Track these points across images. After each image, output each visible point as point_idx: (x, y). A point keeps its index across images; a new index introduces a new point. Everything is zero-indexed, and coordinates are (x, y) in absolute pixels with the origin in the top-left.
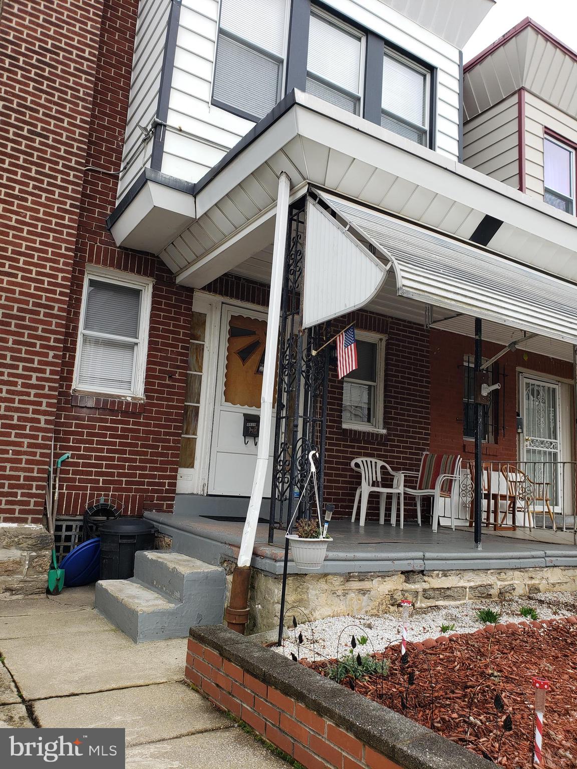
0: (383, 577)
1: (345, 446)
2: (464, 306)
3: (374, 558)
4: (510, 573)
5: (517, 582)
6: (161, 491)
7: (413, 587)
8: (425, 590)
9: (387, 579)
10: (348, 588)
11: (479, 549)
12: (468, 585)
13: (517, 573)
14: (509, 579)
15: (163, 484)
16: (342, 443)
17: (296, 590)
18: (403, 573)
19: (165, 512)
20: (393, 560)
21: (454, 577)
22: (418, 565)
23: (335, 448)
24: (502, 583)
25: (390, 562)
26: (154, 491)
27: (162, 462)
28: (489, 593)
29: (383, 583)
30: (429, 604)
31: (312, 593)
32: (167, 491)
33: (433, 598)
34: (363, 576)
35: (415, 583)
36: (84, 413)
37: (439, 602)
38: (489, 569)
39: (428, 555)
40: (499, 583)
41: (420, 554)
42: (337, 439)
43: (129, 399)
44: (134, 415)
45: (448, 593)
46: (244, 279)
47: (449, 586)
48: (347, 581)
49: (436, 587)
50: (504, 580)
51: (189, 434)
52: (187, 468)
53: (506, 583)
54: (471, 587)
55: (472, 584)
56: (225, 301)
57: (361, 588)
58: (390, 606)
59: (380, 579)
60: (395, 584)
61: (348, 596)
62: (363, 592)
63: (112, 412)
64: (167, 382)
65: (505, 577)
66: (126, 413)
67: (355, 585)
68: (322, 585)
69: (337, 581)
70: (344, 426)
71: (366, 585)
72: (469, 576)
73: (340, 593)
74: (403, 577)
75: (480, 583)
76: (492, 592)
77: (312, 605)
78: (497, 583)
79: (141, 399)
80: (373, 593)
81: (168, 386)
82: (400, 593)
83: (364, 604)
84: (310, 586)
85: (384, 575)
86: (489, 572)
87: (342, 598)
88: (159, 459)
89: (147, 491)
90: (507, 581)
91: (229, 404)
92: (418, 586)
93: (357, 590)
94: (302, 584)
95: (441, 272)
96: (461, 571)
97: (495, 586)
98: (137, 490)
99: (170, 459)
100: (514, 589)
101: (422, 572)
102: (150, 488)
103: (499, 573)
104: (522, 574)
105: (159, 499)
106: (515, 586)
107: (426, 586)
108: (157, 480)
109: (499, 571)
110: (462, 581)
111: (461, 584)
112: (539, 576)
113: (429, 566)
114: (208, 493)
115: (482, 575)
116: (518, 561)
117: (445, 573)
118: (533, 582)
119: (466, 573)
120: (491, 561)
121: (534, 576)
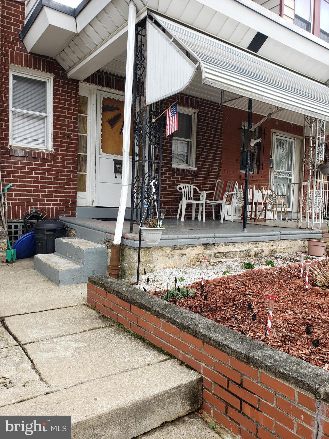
0: (193, 247)
1: (173, 178)
2: (242, 91)
3: (188, 238)
4: (262, 243)
5: (265, 248)
6: (68, 205)
7: (209, 252)
8: (215, 253)
9: (195, 248)
10: (174, 253)
11: (245, 231)
12: (238, 250)
13: (265, 243)
14: (260, 246)
15: (69, 201)
16: (172, 176)
17: (146, 255)
18: (203, 245)
19: (71, 216)
20: (198, 238)
21: (231, 246)
22: (211, 240)
23: (168, 179)
24: (257, 249)
25: (196, 239)
26: (63, 205)
27: (67, 188)
28: (250, 254)
29: (192, 250)
30: (217, 261)
31: (155, 256)
32: (71, 205)
33: (220, 257)
34: (182, 247)
35: (210, 250)
36: (18, 160)
37: (223, 259)
38: (250, 242)
39: (217, 235)
40: (255, 249)
41: (213, 235)
42: (169, 174)
43: (44, 151)
44: (48, 160)
45: (228, 254)
46: (110, 74)
47: (228, 251)
48: (174, 250)
49: (221, 251)
50: (257, 247)
51: (82, 172)
52: (82, 191)
53: (259, 249)
54: (240, 251)
55: (241, 250)
56: (98, 88)
57: (181, 253)
58: (196, 262)
59: (191, 248)
60: (200, 250)
61: (174, 258)
62: (182, 255)
63: (35, 159)
64: (66, 140)
65: (258, 246)
66: (43, 160)
67: (178, 252)
68: (160, 252)
69: (168, 250)
70: (173, 166)
71: (183, 251)
72: (240, 245)
73: (169, 256)
74: (203, 247)
75: (245, 249)
76: (251, 253)
77: (155, 263)
78: (253, 249)
79: (51, 151)
80: (187, 256)
81: (67, 143)
82: (202, 255)
83: (182, 261)
84: (153, 253)
85: (193, 246)
86: (250, 243)
87: (171, 258)
88: (65, 186)
89: (59, 205)
91: (105, 154)
92: (212, 252)
93: (179, 254)
94: (149, 252)
95: (229, 69)
96: (235, 243)
97: (253, 251)
98: (54, 205)
99: (71, 186)
100: (263, 252)
101: (214, 244)
102: (61, 203)
103: (255, 244)
104: (268, 244)
105: (67, 209)
106: (264, 250)
107: (216, 251)
108: (65, 199)
109: (255, 243)
110: (235, 248)
111: (234, 250)
112: (276, 245)
113: (217, 240)
114: (96, 206)
115: (246, 245)
116: (266, 237)
117: (226, 244)
118: (273, 248)
119: (237, 244)
120: (251, 237)
121: (274, 245)
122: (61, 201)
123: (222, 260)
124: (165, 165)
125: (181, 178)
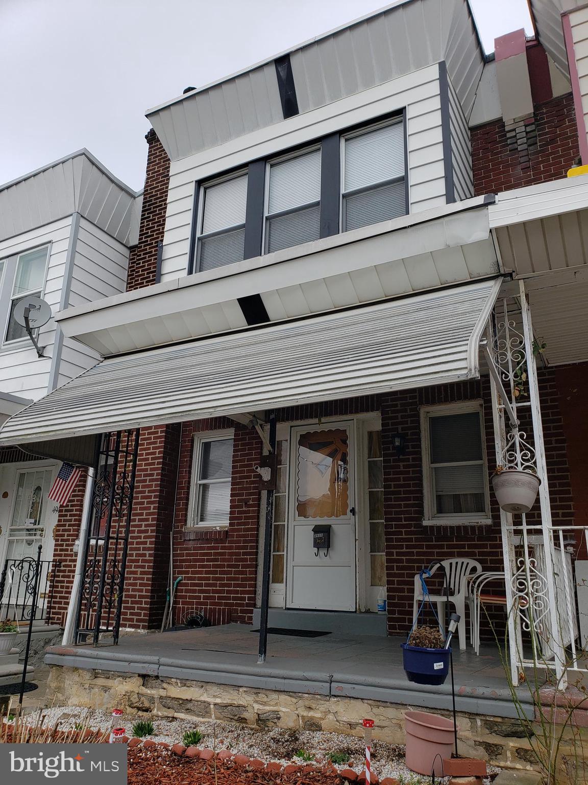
0: (125, 678)
1: (428, 547)
3: (112, 658)
4: (274, 696)
5: (284, 710)
6: (241, 605)
7: (149, 692)
8: (161, 698)
9: (128, 680)
10: (94, 683)
11: (258, 663)
12: (212, 700)
13: (283, 697)
14: (272, 703)
15: (244, 599)
16: (425, 543)
17: (57, 679)
18: (139, 675)
19: (247, 623)
20: (131, 662)
21: (197, 689)
22: (151, 670)
23: (415, 551)
24: (261, 707)
25: (127, 664)
26: (237, 605)
27: (243, 579)
28: (242, 716)
29: (122, 684)
30: (166, 714)
31: (67, 682)
32: (248, 605)
33: (173, 708)
34: (107, 674)
35: (152, 688)
36: (191, 544)
37: (179, 714)
38: (241, 686)
39: (163, 660)
40: (256, 706)
41: (155, 658)
42: (417, 540)
43: (218, 528)
44: (222, 541)
45: (189, 706)
47: (189, 698)
48: (96, 677)
49: (173, 696)
50: (264, 704)
51: (280, 551)
53: (268, 708)
54: (215, 704)
55: (218, 701)
56: (292, 425)
57: (104, 685)
58: (127, 707)
59: (121, 679)
60: (132, 686)
61: (93, 691)
62: (106, 689)
63: (208, 541)
64: (244, 509)
65: (265, 699)
66: (217, 541)
67: (101, 681)
68: (75, 677)
69: (87, 676)
70: (425, 523)
71: (109, 683)
72: (214, 690)
73: (87, 686)
74: (141, 681)
75: (229, 702)
76: (245, 715)
77: (67, 693)
78: (253, 706)
79: (226, 527)
80: (112, 691)
81: (245, 512)
82: (136, 696)
83: (105, 700)
84: (67, 676)
85: (125, 676)
86: (241, 690)
87: (88, 691)
88: (240, 576)
89: (232, 605)
90: (270, 705)
91: (302, 518)
92: (156, 693)
93: (101, 686)
94: (62, 674)
96: (204, 684)
97: (249, 709)
98: (226, 604)
99: (248, 576)
100: (279, 718)
101: (157, 677)
102: (235, 602)
103: (257, 693)
104: (294, 700)
105: (242, 611)
106: (281, 714)
107: (163, 693)
108: (239, 595)
109: (255, 691)
110: (205, 695)
111: (202, 699)
112: (322, 709)
113: (164, 671)
114: (287, 607)
115: (232, 692)
116: (283, 681)
117: (185, 682)
118: (311, 714)
119: (209, 687)
120: (241, 676)
121: (313, 706)
122: (234, 598)
123: (176, 715)
124: (407, 522)
125: (449, 547)
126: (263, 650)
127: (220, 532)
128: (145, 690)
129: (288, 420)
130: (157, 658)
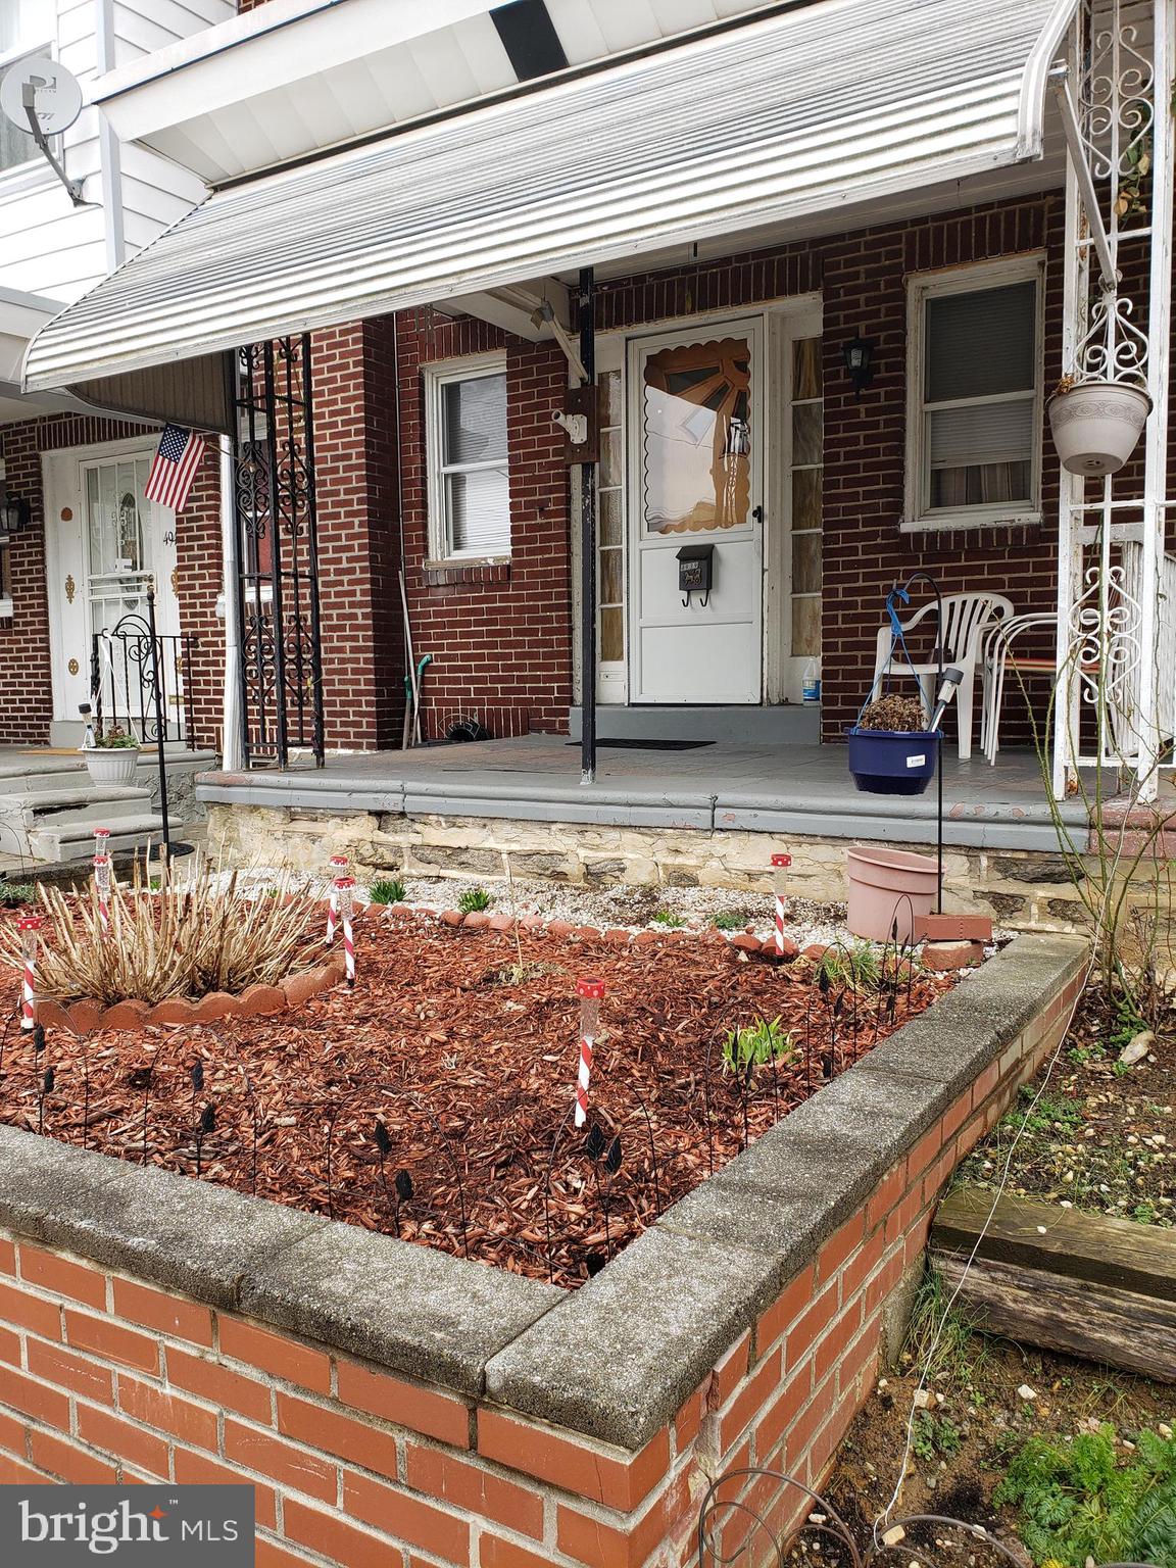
0: (345, 818)
1: (908, 574)
3: (318, 787)
4: (614, 834)
5: (630, 856)
6: (549, 702)
7: (391, 839)
8: (413, 847)
9: (350, 821)
10: (291, 829)
11: (582, 782)
12: (504, 847)
14: (608, 846)
15: (550, 691)
16: (902, 568)
17: (224, 825)
18: (370, 813)
19: (559, 733)
20: (352, 791)
21: (476, 831)
22: (391, 803)
23: (881, 583)
24: (591, 853)
25: (346, 795)
26: (539, 701)
27: (546, 656)
28: (558, 869)
29: (342, 828)
30: (425, 872)
31: (243, 830)
32: (558, 701)
33: (437, 863)
34: (312, 814)
35: (396, 832)
36: (440, 594)
37: (447, 871)
38: (552, 822)
39: (410, 786)
40: (582, 853)
41: (396, 784)
42: (886, 562)
43: (491, 561)
44: (500, 584)
45: (464, 857)
46: (651, 275)
47: (463, 846)
48: (293, 820)
49: (434, 843)
50: (596, 848)
51: (615, 602)
52: (614, 660)
53: (602, 855)
54: (510, 853)
55: (515, 847)
56: (628, 335)
57: (310, 831)
58: (356, 865)
59: (338, 820)
60: (363, 829)
61: (291, 841)
62: (313, 838)
63: (473, 586)
64: (539, 521)
65: (598, 841)
66: (490, 586)
67: (303, 826)
68: (256, 820)
69: (278, 817)
70: (906, 527)
71: (318, 827)
72: (506, 829)
73: (279, 834)
74: (374, 821)
75: (535, 847)
76: (563, 867)
77: (245, 848)
78: (576, 852)
79: (506, 558)
80: (324, 840)
81: (541, 527)
82: (369, 846)
83: (314, 856)
84: (240, 821)
85: (345, 815)
86: (554, 827)
87: (281, 841)
89: (529, 702)
90: (606, 850)
91: (656, 534)
92: (404, 839)
93: (305, 833)
94: (231, 816)
96: (488, 821)
97: (571, 858)
98: (518, 702)
100: (622, 870)
101: (403, 814)
102: (533, 697)
103: (582, 832)
104: (647, 839)
105: (548, 713)
106: (627, 863)
107: (417, 840)
108: (541, 685)
109: (579, 828)
110: (491, 839)
111: (487, 845)
112: (699, 851)
113: (412, 804)
114: (632, 701)
115: (538, 832)
116: (628, 809)
117: (453, 820)
118: (680, 860)
119: (496, 825)
120: (552, 805)
121: (683, 848)
122: (533, 691)
123: (443, 873)
126: (590, 762)
127: (495, 568)
128: (381, 836)
129: (619, 323)
130: (400, 783)
